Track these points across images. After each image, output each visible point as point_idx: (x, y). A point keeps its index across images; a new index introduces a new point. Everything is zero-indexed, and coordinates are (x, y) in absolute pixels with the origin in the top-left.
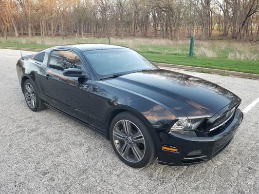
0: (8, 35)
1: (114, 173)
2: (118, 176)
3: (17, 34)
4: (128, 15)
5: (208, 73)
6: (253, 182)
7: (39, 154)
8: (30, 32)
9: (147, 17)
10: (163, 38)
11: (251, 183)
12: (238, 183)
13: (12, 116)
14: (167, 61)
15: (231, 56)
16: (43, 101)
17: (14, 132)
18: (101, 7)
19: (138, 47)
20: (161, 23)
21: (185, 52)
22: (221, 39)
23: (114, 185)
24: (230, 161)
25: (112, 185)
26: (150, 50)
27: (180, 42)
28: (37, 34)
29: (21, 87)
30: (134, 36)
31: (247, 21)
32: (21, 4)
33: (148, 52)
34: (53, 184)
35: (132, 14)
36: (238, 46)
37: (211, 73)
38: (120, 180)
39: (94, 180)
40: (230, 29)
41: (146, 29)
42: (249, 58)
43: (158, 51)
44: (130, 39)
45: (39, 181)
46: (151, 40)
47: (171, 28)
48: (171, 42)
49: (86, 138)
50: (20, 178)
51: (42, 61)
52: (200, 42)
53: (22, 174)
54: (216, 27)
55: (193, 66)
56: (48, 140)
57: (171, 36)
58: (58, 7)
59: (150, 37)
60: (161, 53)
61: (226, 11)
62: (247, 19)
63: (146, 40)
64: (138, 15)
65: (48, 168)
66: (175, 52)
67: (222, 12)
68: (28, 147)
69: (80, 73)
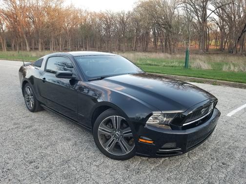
0: (20, 49)
1: (94, 163)
2: (98, 166)
3: (28, 48)
4: (130, 32)
5: (200, 82)
6: (224, 175)
7: (29, 146)
8: (40, 47)
9: (148, 33)
10: (163, 52)
11: (222, 176)
12: (209, 175)
13: (11, 115)
14: (163, 71)
15: (225, 68)
16: (40, 103)
17: (10, 128)
18: (106, 24)
19: (138, 59)
20: (161, 39)
21: (181, 65)
22: (217, 54)
23: (92, 173)
24: (206, 157)
25: (90, 173)
26: (149, 62)
27: (178, 56)
28: (46, 49)
29: (21, 90)
30: (135, 50)
31: (242, 37)
32: (33, 21)
33: (147, 65)
34: (37, 171)
35: (133, 30)
36: (232, 59)
37: (203, 83)
38: (99, 170)
39: (74, 169)
40: (226, 44)
41: (147, 44)
42: (242, 69)
43: (156, 63)
44: (132, 53)
45: (25, 168)
46: (151, 54)
47: (169, 43)
48: (169, 56)
49: (74, 135)
50: (8, 165)
51: (40, 67)
52: (197, 56)
53: (11, 162)
54: (213, 42)
55: (186, 76)
56: (39, 135)
57: (170, 50)
58: (66, 25)
59: (150, 52)
60: (159, 66)
61: (222, 28)
62: (242, 34)
63: (147, 54)
64: (140, 31)
65: (35, 158)
66: (172, 64)
67: (219, 28)
68: (20, 141)
69: (71, 75)
